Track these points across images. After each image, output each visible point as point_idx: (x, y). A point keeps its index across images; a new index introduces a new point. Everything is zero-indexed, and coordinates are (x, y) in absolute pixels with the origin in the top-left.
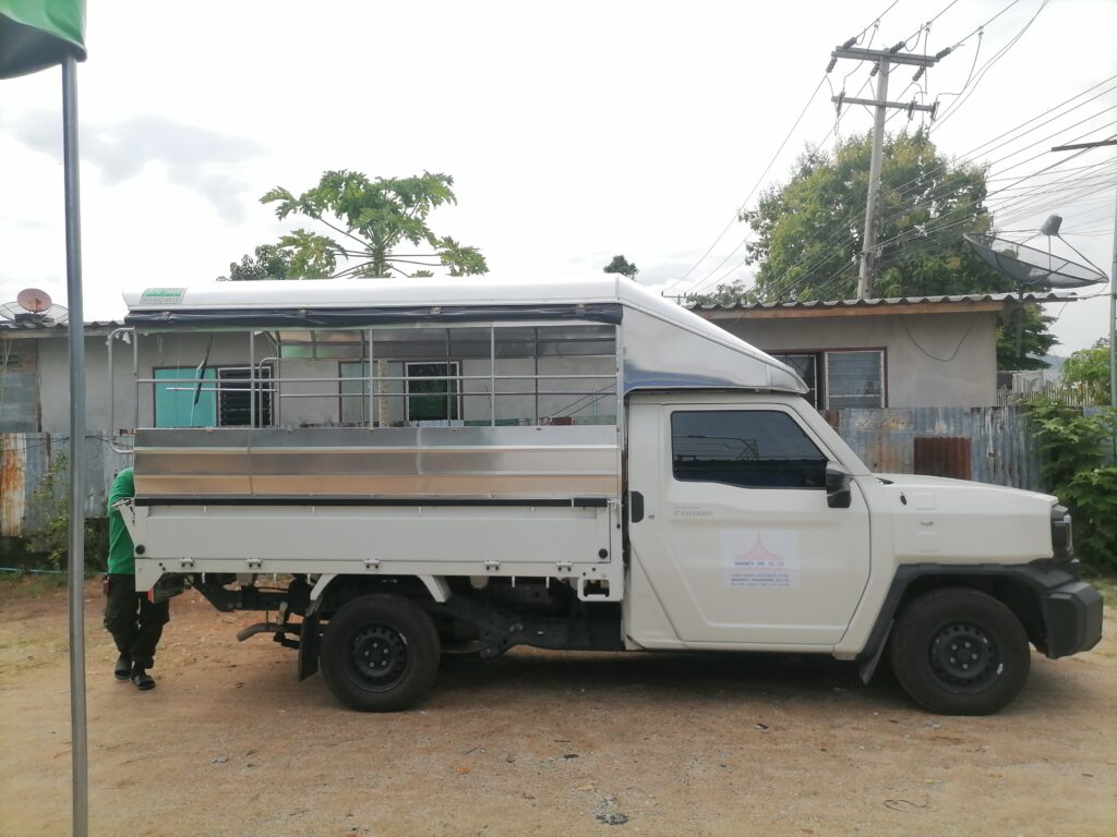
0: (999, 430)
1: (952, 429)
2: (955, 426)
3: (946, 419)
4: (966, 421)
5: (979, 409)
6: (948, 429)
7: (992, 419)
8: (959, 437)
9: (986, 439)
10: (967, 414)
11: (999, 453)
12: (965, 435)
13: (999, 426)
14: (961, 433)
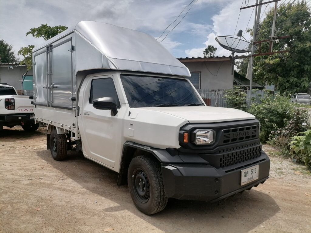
0: (219, 97)
1: (206, 96)
2: (206, 95)
3: (204, 93)
4: (210, 94)
5: (214, 90)
6: (205, 96)
7: (218, 93)
8: (208, 98)
9: (215, 99)
10: (210, 92)
11: (219, 103)
12: (209, 98)
13: (219, 96)
14: (208, 97)
